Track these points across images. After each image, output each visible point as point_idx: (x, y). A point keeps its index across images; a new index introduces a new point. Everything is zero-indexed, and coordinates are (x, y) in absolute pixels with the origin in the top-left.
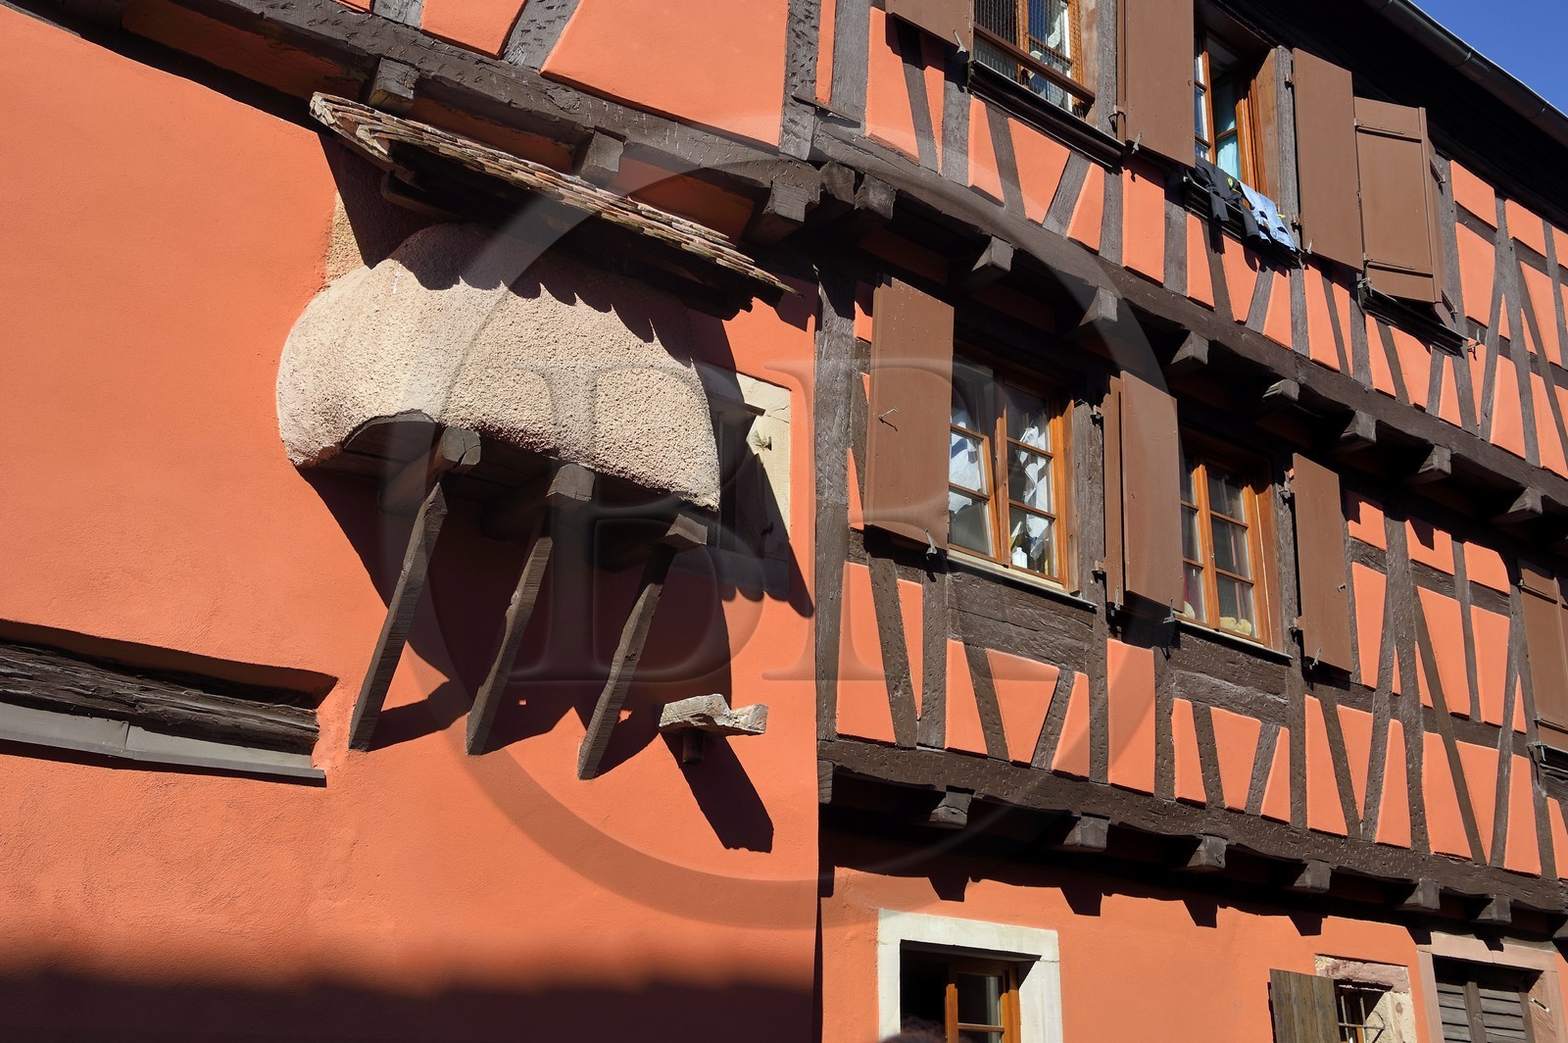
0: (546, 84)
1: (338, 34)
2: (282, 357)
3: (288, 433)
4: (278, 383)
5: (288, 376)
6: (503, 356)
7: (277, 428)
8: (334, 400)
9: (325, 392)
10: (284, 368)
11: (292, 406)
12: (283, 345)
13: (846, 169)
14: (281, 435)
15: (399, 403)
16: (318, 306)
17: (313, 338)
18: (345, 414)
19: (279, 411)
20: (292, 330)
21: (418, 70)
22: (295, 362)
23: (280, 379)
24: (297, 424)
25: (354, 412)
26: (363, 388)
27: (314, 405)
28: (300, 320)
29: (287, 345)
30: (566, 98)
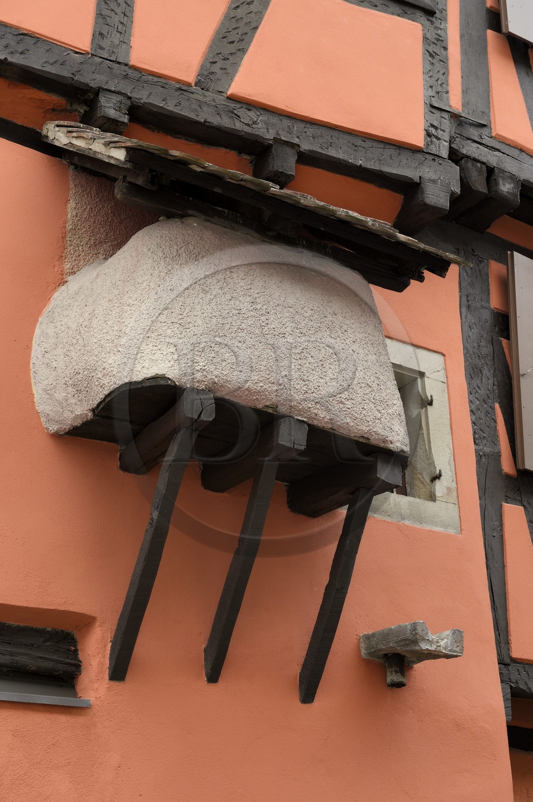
0: (232, 105)
1: (65, 72)
2: (33, 342)
3: (42, 405)
4: (31, 364)
5: (40, 356)
6: (227, 326)
7: (33, 402)
8: (86, 373)
9: (76, 367)
10: (36, 351)
11: (46, 382)
12: (34, 332)
13: (479, 165)
14: (37, 408)
15: (145, 371)
16: (61, 298)
17: (60, 323)
18: (97, 383)
19: (34, 388)
20: (40, 319)
21: (130, 98)
22: (46, 345)
23: (33, 360)
24: (51, 397)
25: (105, 381)
26: (112, 361)
27: (66, 379)
28: (46, 310)
29: (37, 331)
30: (248, 116)
